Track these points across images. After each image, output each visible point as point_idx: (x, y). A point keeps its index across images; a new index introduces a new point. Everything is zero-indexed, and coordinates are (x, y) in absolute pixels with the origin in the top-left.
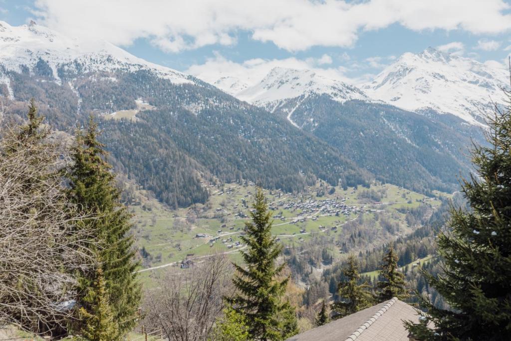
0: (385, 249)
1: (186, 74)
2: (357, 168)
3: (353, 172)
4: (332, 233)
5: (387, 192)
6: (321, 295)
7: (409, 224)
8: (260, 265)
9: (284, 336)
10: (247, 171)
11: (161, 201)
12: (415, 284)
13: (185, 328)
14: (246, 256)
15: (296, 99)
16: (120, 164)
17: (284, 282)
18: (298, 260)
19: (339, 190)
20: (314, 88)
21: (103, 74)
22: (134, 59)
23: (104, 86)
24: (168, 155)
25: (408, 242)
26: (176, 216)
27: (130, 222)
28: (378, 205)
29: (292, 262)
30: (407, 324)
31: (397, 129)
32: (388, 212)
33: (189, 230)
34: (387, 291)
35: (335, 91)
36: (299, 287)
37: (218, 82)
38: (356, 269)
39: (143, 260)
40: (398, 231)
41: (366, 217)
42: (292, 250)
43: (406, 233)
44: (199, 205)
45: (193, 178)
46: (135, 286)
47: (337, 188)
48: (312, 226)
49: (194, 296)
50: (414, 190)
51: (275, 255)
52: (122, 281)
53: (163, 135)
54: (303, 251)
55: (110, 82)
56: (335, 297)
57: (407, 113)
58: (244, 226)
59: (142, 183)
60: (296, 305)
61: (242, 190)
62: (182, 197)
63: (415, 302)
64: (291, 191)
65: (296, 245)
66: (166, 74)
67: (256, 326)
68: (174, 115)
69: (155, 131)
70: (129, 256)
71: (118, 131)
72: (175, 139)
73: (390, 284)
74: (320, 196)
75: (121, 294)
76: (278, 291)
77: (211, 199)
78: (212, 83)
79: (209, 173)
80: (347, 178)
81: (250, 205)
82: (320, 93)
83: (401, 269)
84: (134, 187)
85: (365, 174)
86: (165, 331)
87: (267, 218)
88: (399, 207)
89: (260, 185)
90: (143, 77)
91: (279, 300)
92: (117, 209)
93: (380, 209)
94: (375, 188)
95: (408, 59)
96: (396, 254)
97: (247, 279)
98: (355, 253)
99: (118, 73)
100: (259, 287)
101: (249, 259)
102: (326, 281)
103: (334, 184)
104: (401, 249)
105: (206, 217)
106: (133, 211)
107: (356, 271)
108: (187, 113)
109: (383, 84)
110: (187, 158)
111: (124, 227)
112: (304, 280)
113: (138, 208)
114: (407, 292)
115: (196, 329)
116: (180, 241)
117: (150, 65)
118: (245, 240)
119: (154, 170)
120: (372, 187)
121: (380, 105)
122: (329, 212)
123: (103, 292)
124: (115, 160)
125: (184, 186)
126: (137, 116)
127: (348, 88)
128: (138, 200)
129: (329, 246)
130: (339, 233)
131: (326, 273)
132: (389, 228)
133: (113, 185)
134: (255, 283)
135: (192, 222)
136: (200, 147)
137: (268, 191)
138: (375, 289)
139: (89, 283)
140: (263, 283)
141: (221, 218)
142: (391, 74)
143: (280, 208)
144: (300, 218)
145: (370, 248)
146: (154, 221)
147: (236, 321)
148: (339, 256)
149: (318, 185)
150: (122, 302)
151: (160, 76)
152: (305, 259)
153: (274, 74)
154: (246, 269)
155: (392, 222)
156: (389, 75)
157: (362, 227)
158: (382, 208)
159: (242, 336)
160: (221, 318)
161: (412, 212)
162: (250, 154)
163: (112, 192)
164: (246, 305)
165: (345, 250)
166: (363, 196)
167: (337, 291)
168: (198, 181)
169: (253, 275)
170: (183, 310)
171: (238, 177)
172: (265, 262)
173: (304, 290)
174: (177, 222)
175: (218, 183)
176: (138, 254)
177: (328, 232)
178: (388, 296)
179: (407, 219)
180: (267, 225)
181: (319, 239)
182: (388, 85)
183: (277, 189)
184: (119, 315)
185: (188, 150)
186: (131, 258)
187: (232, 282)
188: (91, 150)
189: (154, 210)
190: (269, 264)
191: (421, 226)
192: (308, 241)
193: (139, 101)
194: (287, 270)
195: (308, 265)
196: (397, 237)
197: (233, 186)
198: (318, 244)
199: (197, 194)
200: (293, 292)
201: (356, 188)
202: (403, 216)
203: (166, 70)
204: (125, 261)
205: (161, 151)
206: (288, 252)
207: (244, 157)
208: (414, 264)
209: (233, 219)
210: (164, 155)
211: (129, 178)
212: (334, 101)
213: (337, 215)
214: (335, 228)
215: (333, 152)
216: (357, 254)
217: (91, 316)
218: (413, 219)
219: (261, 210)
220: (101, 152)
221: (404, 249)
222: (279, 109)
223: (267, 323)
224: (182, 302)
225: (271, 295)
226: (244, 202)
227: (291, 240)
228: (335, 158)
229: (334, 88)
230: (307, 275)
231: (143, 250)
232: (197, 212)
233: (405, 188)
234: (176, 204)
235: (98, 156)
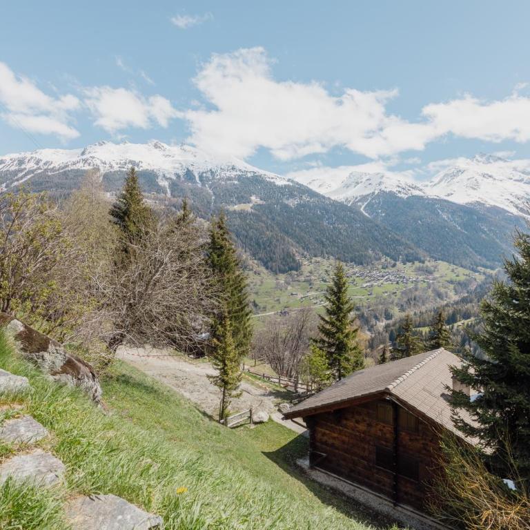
0: (435, 311)
1: (287, 178)
2: (415, 248)
3: (412, 251)
4: (393, 296)
5: (439, 267)
6: (383, 342)
7: (456, 292)
8: (338, 317)
9: (354, 369)
10: (329, 249)
11: (267, 268)
12: (459, 339)
13: (282, 357)
14: (328, 310)
15: (368, 195)
16: (239, 241)
17: (355, 331)
18: (365, 314)
19: (399, 265)
20: (383, 187)
21: (229, 179)
22: (250, 168)
23: (229, 187)
24: (272, 236)
25: (455, 306)
26: (277, 279)
27: (247, 282)
28: (431, 277)
29: (361, 317)
30: (452, 368)
31: (449, 218)
32: (439, 282)
33: (286, 289)
34: (436, 343)
35: (400, 189)
36: (366, 335)
37: (310, 183)
38: (411, 324)
39: (254, 310)
40: (446, 297)
41: (420, 285)
42: (361, 308)
43: (453, 299)
44: (294, 272)
45: (290, 253)
46: (249, 326)
47: (398, 263)
48: (377, 290)
49: (289, 335)
50: (462, 266)
51: (350, 311)
52: (240, 323)
53: (269, 222)
54: (370, 309)
55: (234, 184)
56: (394, 345)
57: (459, 205)
58: (326, 288)
59: (254, 255)
60: (364, 348)
61: (325, 262)
62: (282, 266)
63: (458, 352)
64: (362, 264)
65: (365, 304)
66: (272, 178)
67: (333, 360)
68: (277, 208)
69: (264, 218)
70: (245, 306)
71: (238, 219)
72: (278, 224)
73: (439, 338)
74: (385, 269)
75: (239, 331)
76: (351, 337)
77: (303, 268)
78: (305, 184)
79: (301, 248)
80: (407, 256)
81: (331, 273)
82: (388, 190)
83: (448, 327)
84: (249, 258)
85: (421, 253)
86: (268, 359)
87: (344, 283)
88: (448, 279)
89: (339, 259)
90: (257, 180)
91: (351, 343)
92: (237, 273)
93: (433, 280)
94: (429, 264)
95: (461, 163)
96: (445, 315)
97: (328, 327)
98: (411, 312)
99: (239, 178)
100: (336, 333)
101: (329, 312)
102: (386, 332)
103: (395, 260)
104: (448, 311)
105: (299, 281)
106: (248, 275)
107: (411, 326)
108: (287, 206)
109: (439, 183)
110: (286, 238)
111: (242, 285)
112: (369, 330)
113: (251, 272)
114: (453, 345)
115: (290, 359)
116: (279, 297)
117: (261, 172)
118: (327, 298)
119: (262, 246)
120: (427, 263)
121: (436, 199)
122: (390, 280)
123: (228, 329)
124: (236, 238)
125: (284, 258)
126: (251, 208)
127: (409, 186)
128: (251, 267)
129: (390, 306)
130: (398, 296)
131: (387, 326)
132: (439, 295)
133: (235, 256)
134: (334, 330)
135: (289, 284)
136: (295, 231)
137: (344, 264)
138: (426, 340)
139: (218, 323)
140: (339, 330)
141: (309, 282)
142: (446, 175)
143: (353, 276)
144: (368, 284)
145: (423, 309)
146: (262, 282)
147: (320, 356)
148: (397, 314)
149: (383, 260)
150: (240, 336)
151: (268, 179)
152: (371, 315)
153: (352, 176)
154: (327, 318)
155: (442, 290)
156: (444, 176)
157: (417, 293)
158: (434, 279)
159: (323, 367)
160: (309, 353)
161: (459, 283)
162: (332, 236)
163: (234, 262)
164: (326, 345)
165: (402, 309)
166: (419, 269)
167: (396, 340)
168: (294, 255)
169: (332, 324)
170: (281, 346)
171: (322, 252)
172: (342, 315)
173: (369, 337)
174: (278, 284)
175: (308, 256)
176: (251, 304)
177: (389, 295)
178: (437, 346)
179: (455, 289)
180: (344, 288)
181: (383, 301)
182: (443, 184)
183: (351, 262)
184: (238, 345)
185: (287, 233)
186: (246, 307)
187: (317, 328)
188: (221, 232)
189: (262, 274)
190: (344, 316)
191: (466, 295)
192: (373, 301)
193: (253, 198)
194: (358, 322)
195: (374, 320)
196: (445, 302)
197: (319, 259)
198: (382, 304)
199: (292, 264)
200: (361, 339)
201: (414, 263)
202: (452, 286)
203: (272, 175)
204: (242, 309)
205: (268, 233)
206: (358, 309)
207: (327, 239)
208: (459, 323)
209: (318, 283)
210: (270, 236)
211: (245, 251)
212: (398, 197)
213: (398, 283)
214: (396, 293)
215: (395, 236)
216: (412, 313)
217: (220, 344)
218: (459, 289)
219: (340, 278)
220: (228, 233)
221: (451, 312)
222: (355, 203)
223: (342, 359)
224: (280, 340)
225: (345, 339)
226: (326, 271)
227: (361, 300)
228: (397, 240)
229: (399, 186)
230: (372, 327)
231: (254, 302)
232: (293, 278)
233: (454, 264)
234: (278, 271)
235: (226, 236)
